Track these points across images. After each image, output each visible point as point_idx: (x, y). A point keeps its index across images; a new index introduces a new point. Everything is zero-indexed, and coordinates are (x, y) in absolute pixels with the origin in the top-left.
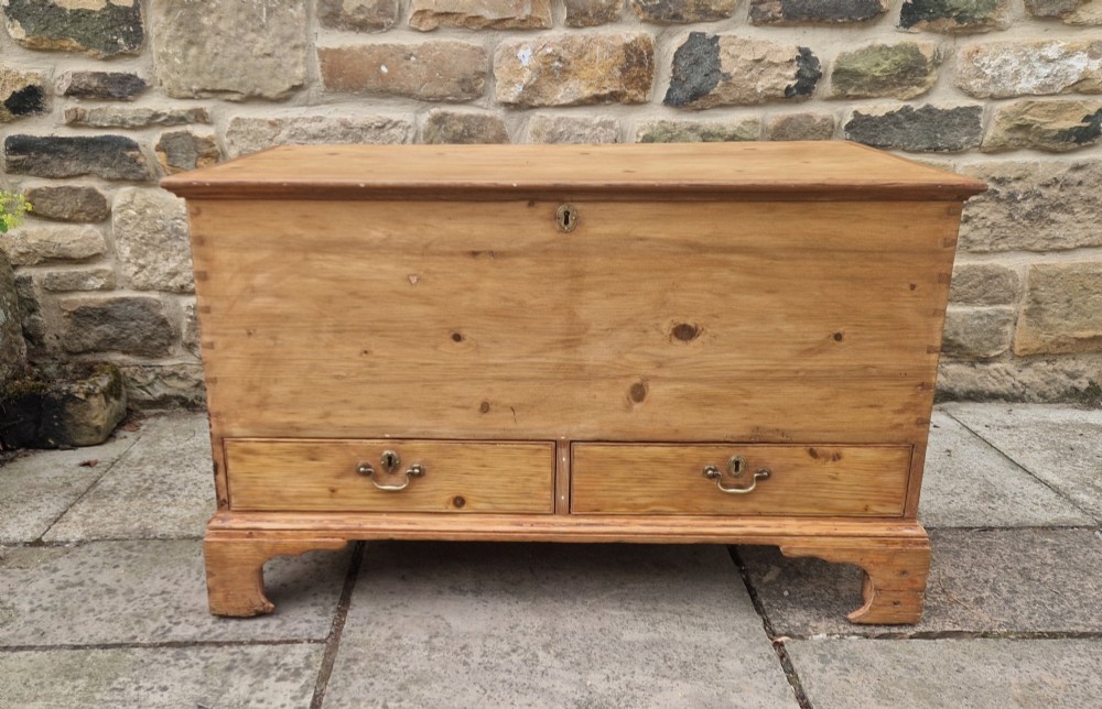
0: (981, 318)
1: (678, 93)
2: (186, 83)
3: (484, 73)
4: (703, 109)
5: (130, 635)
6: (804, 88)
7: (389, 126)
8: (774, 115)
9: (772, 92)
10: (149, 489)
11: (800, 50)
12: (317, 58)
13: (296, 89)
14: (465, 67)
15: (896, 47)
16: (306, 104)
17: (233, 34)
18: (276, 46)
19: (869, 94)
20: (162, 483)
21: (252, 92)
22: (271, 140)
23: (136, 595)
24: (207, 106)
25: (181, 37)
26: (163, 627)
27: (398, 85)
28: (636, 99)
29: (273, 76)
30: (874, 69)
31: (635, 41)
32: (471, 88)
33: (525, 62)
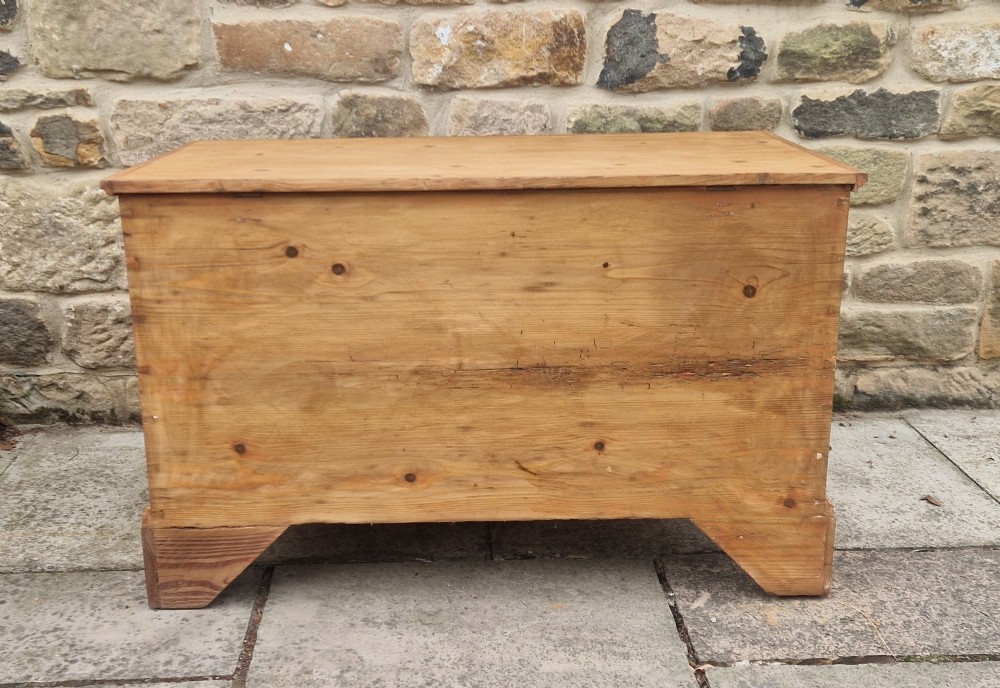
0: (942, 318)
1: (613, 75)
2: (65, 61)
3: (399, 52)
4: (640, 92)
5: (24, 675)
6: (747, 71)
7: (294, 109)
8: (716, 99)
9: (714, 75)
10: (31, 516)
11: (743, 29)
12: (213, 35)
13: (188, 68)
14: (378, 45)
15: (847, 28)
16: (201, 85)
17: (118, 7)
18: (167, 22)
19: (818, 77)
20: (45, 509)
21: (140, 72)
22: (161, 124)
23: (26, 632)
24: (90, 87)
25: (60, 11)
26: (59, 666)
27: (304, 64)
28: (567, 81)
29: (164, 54)
30: (823, 51)
31: (565, 19)
32: (383, 69)
33: (444, 41)
